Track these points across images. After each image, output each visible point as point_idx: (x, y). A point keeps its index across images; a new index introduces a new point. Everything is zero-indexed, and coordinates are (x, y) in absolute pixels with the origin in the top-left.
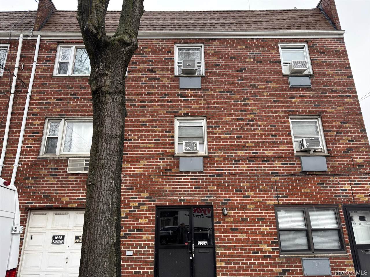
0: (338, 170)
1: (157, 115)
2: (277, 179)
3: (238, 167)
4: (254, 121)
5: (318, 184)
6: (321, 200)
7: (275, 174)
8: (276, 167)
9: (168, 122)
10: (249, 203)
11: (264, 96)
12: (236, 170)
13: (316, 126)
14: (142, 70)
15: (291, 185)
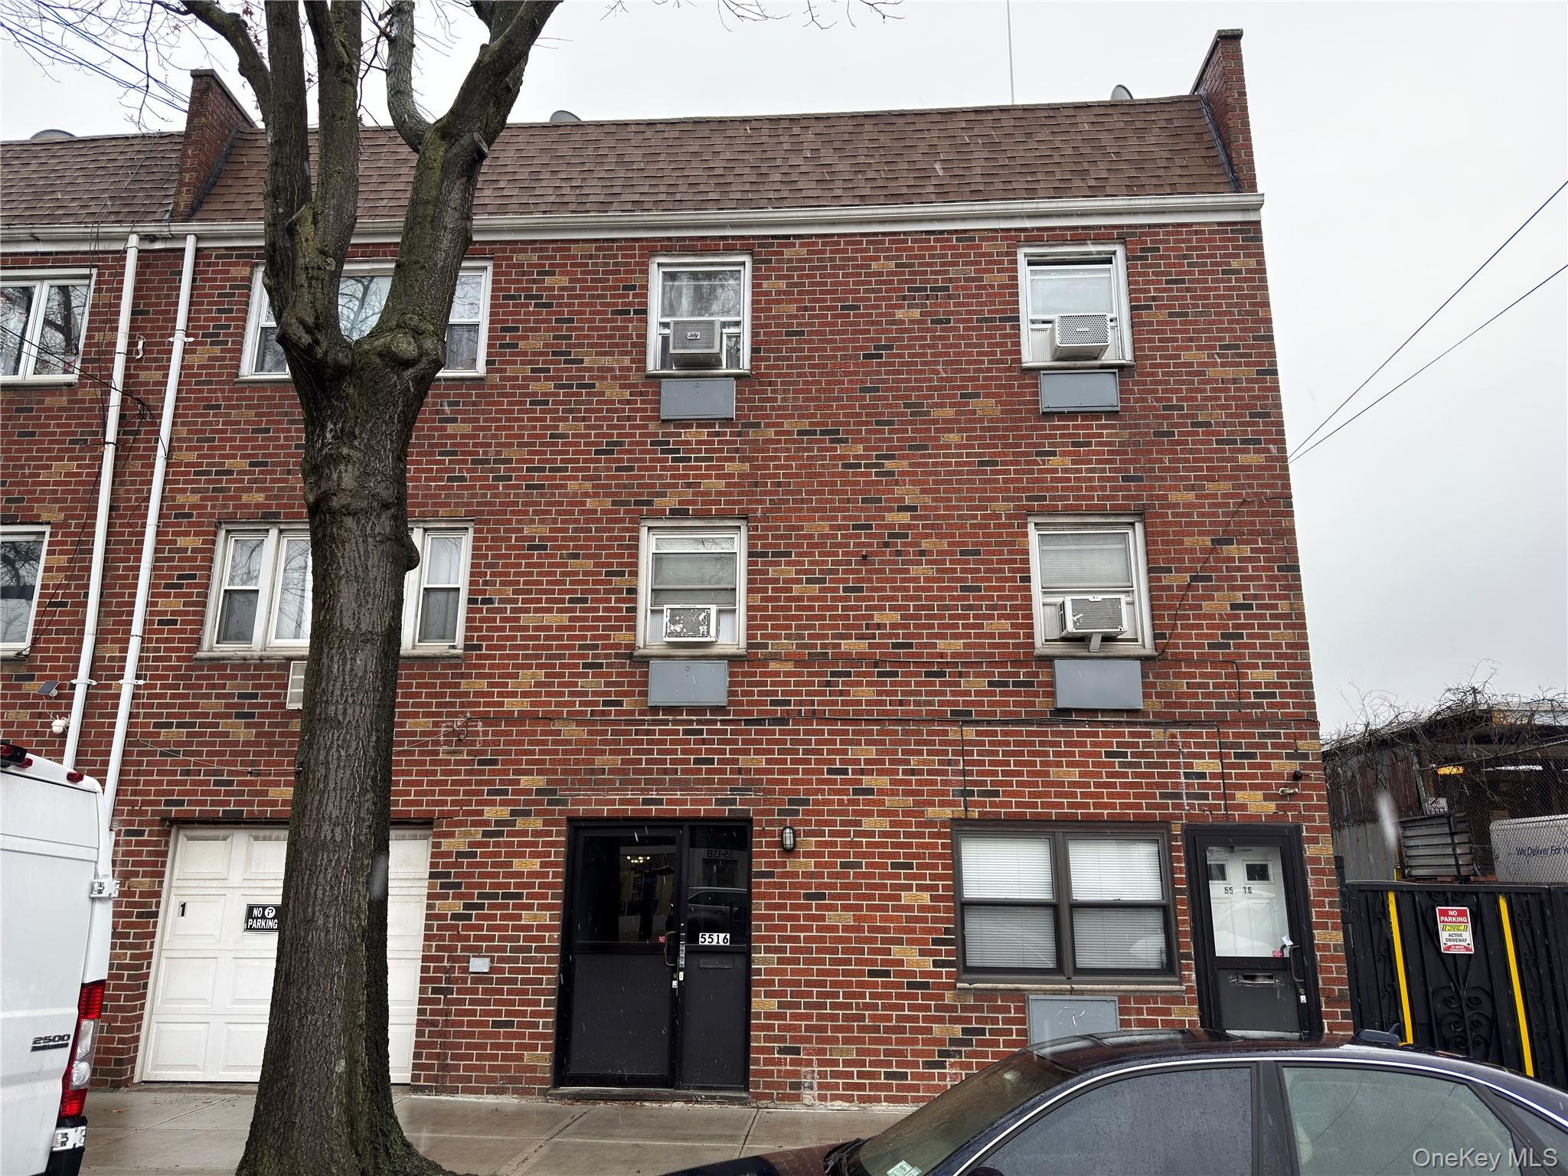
0: (1184, 705)
1: (581, 512)
2: (970, 733)
3: (841, 693)
4: (906, 536)
5: (1108, 755)
6: (1112, 806)
7: (962, 718)
8: (967, 693)
9: (616, 539)
10: (869, 814)
11: (949, 447)
12: (835, 703)
13: (1126, 551)
14: (534, 354)
15: (1013, 754)
